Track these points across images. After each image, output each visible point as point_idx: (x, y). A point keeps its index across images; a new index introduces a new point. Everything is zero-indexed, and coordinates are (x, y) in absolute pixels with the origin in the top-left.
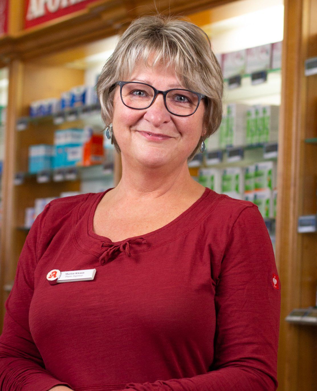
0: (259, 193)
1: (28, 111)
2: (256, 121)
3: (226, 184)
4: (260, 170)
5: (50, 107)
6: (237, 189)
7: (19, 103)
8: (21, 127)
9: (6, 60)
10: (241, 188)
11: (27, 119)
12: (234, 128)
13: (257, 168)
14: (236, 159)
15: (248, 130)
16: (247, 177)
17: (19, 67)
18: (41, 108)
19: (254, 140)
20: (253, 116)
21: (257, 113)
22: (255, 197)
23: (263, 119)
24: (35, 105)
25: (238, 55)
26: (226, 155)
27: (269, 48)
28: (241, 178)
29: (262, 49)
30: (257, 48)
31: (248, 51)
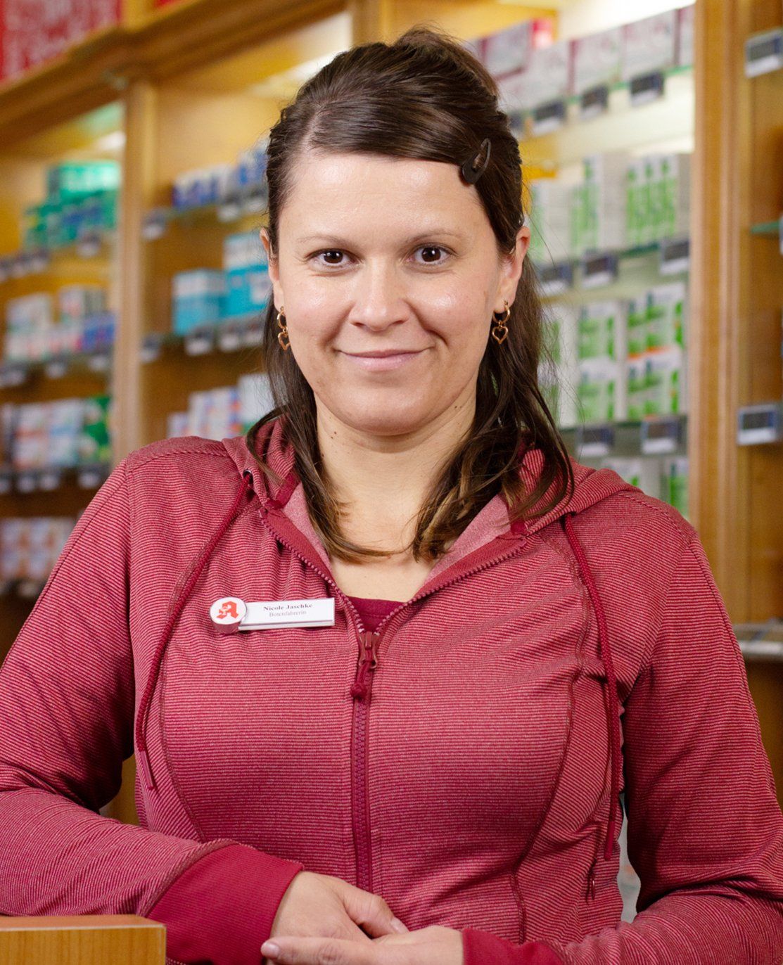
0: (656, 358)
1: (169, 195)
2: (646, 190)
3: (586, 340)
4: (658, 305)
5: (214, 184)
6: (610, 351)
7: (148, 179)
8: (153, 232)
9: (119, 83)
10: (620, 349)
11: (167, 213)
12: (600, 210)
13: (650, 300)
14: (601, 279)
15: (632, 215)
16: (632, 323)
17: (148, 97)
18: (196, 187)
19: (644, 236)
20: (641, 180)
21: (649, 172)
22: (649, 366)
23: (662, 187)
24: (184, 181)
25: (604, 41)
26: (579, 272)
27: (671, 20)
28: (620, 325)
29: (657, 24)
30: (645, 22)
31: (627, 30)
